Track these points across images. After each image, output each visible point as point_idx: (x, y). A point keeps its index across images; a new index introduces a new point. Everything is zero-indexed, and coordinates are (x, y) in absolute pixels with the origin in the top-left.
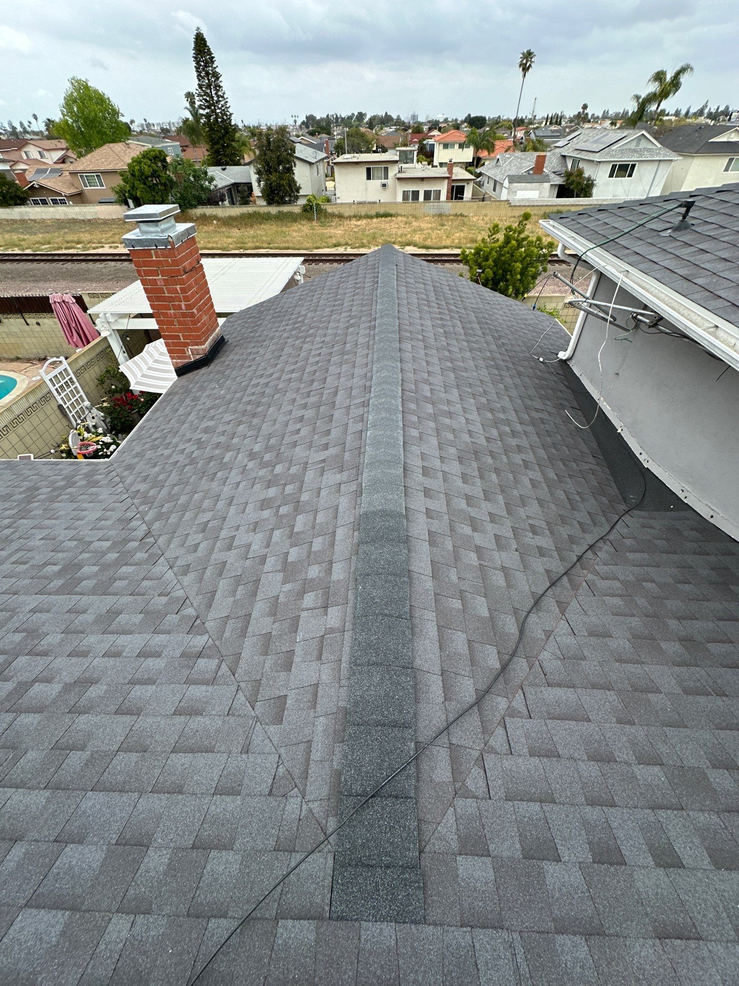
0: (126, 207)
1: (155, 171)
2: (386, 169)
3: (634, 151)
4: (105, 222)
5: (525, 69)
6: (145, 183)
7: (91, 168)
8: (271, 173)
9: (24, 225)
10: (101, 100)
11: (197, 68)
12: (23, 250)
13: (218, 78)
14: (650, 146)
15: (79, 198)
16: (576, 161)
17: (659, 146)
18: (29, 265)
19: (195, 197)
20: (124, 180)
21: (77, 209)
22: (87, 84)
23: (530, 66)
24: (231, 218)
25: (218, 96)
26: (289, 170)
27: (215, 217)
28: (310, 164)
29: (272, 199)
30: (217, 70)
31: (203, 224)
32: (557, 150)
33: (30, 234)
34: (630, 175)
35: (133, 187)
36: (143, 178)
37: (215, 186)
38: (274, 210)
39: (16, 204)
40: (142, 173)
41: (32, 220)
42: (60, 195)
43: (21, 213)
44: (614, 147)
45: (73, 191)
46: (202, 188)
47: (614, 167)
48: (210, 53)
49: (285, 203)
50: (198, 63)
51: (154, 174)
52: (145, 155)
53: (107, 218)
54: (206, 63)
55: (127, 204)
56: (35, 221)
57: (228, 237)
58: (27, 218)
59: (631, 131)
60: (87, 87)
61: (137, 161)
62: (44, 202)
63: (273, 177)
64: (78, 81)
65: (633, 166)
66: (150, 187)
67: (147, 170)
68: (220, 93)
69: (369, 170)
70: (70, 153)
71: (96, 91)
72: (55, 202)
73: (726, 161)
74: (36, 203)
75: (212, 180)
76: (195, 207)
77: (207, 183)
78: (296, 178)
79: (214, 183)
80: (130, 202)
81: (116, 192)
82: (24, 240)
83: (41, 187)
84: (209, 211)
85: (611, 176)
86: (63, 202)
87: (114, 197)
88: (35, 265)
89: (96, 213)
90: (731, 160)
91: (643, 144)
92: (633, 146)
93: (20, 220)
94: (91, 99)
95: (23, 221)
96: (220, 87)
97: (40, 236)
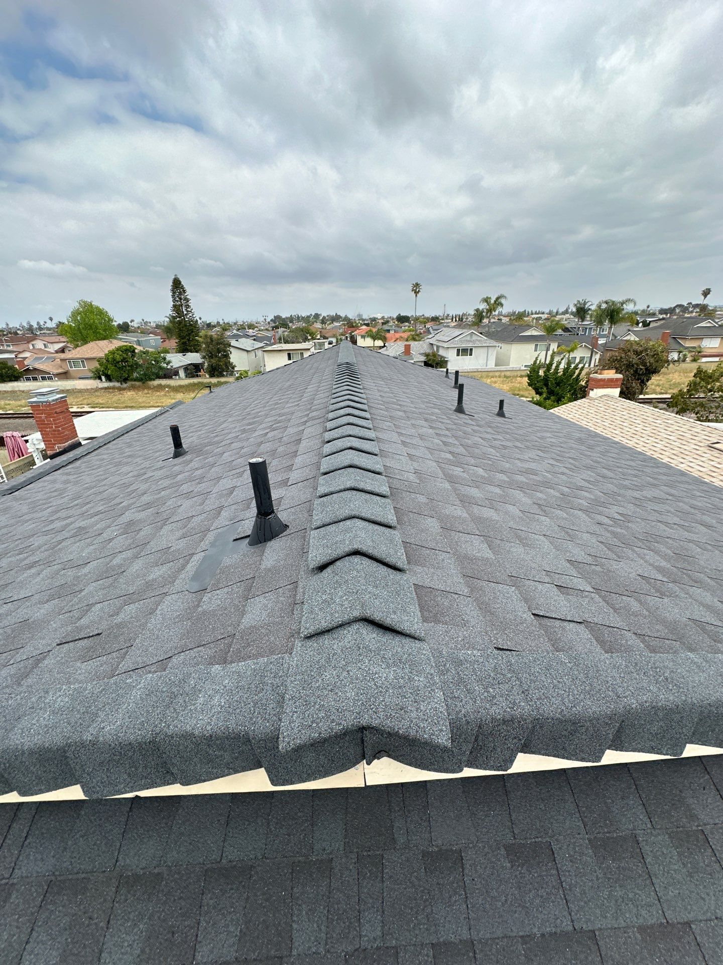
0: (99, 381)
1: (124, 358)
2: (302, 354)
3: (470, 341)
4: (80, 391)
5: (416, 293)
6: (116, 366)
7: (78, 356)
8: (212, 358)
9: (13, 394)
10: (101, 313)
11: (173, 296)
12: (7, 411)
13: (188, 301)
14: (479, 338)
15: (65, 375)
16: (438, 347)
17: (486, 338)
18: (7, 421)
19: (153, 374)
20: (100, 365)
21: (59, 383)
22: (91, 304)
23: (419, 291)
24: (181, 387)
25: (187, 311)
26: (227, 356)
27: (169, 386)
28: (248, 351)
29: (213, 374)
30: (188, 297)
31: (157, 391)
32: (428, 340)
33: (15, 400)
34: (471, 355)
35: (106, 368)
36: (115, 362)
37: (172, 367)
38: (214, 380)
39: (11, 381)
40: (114, 359)
41: (21, 391)
42: (50, 374)
43: (13, 387)
44: (456, 339)
45: (60, 371)
46: (161, 368)
47: (458, 350)
48: (182, 287)
49: (223, 376)
50: (174, 293)
51: (124, 360)
52: (118, 349)
53: (83, 388)
54: (180, 293)
55: (100, 378)
56: (23, 392)
57: (172, 399)
58: (17, 389)
59: (466, 330)
60: (91, 305)
61: (112, 352)
62: (35, 379)
63: (213, 361)
64: (85, 302)
65: (471, 350)
66: (119, 368)
67: (118, 358)
68: (188, 309)
69: (289, 355)
70: (69, 345)
71: (97, 308)
72: (44, 379)
73: (533, 346)
74: (28, 379)
75: (169, 362)
76: (154, 380)
77: (165, 365)
78: (231, 360)
79: (171, 364)
80: (103, 378)
81: (93, 372)
82: (9, 404)
83: (35, 369)
84: (164, 382)
85: (458, 355)
86: (50, 378)
87: (92, 375)
88: (12, 421)
89: (74, 385)
90: (536, 345)
91: (474, 338)
92: (468, 338)
93: (11, 391)
94: (92, 312)
95: (13, 392)
96: (189, 306)
97: (23, 401)
